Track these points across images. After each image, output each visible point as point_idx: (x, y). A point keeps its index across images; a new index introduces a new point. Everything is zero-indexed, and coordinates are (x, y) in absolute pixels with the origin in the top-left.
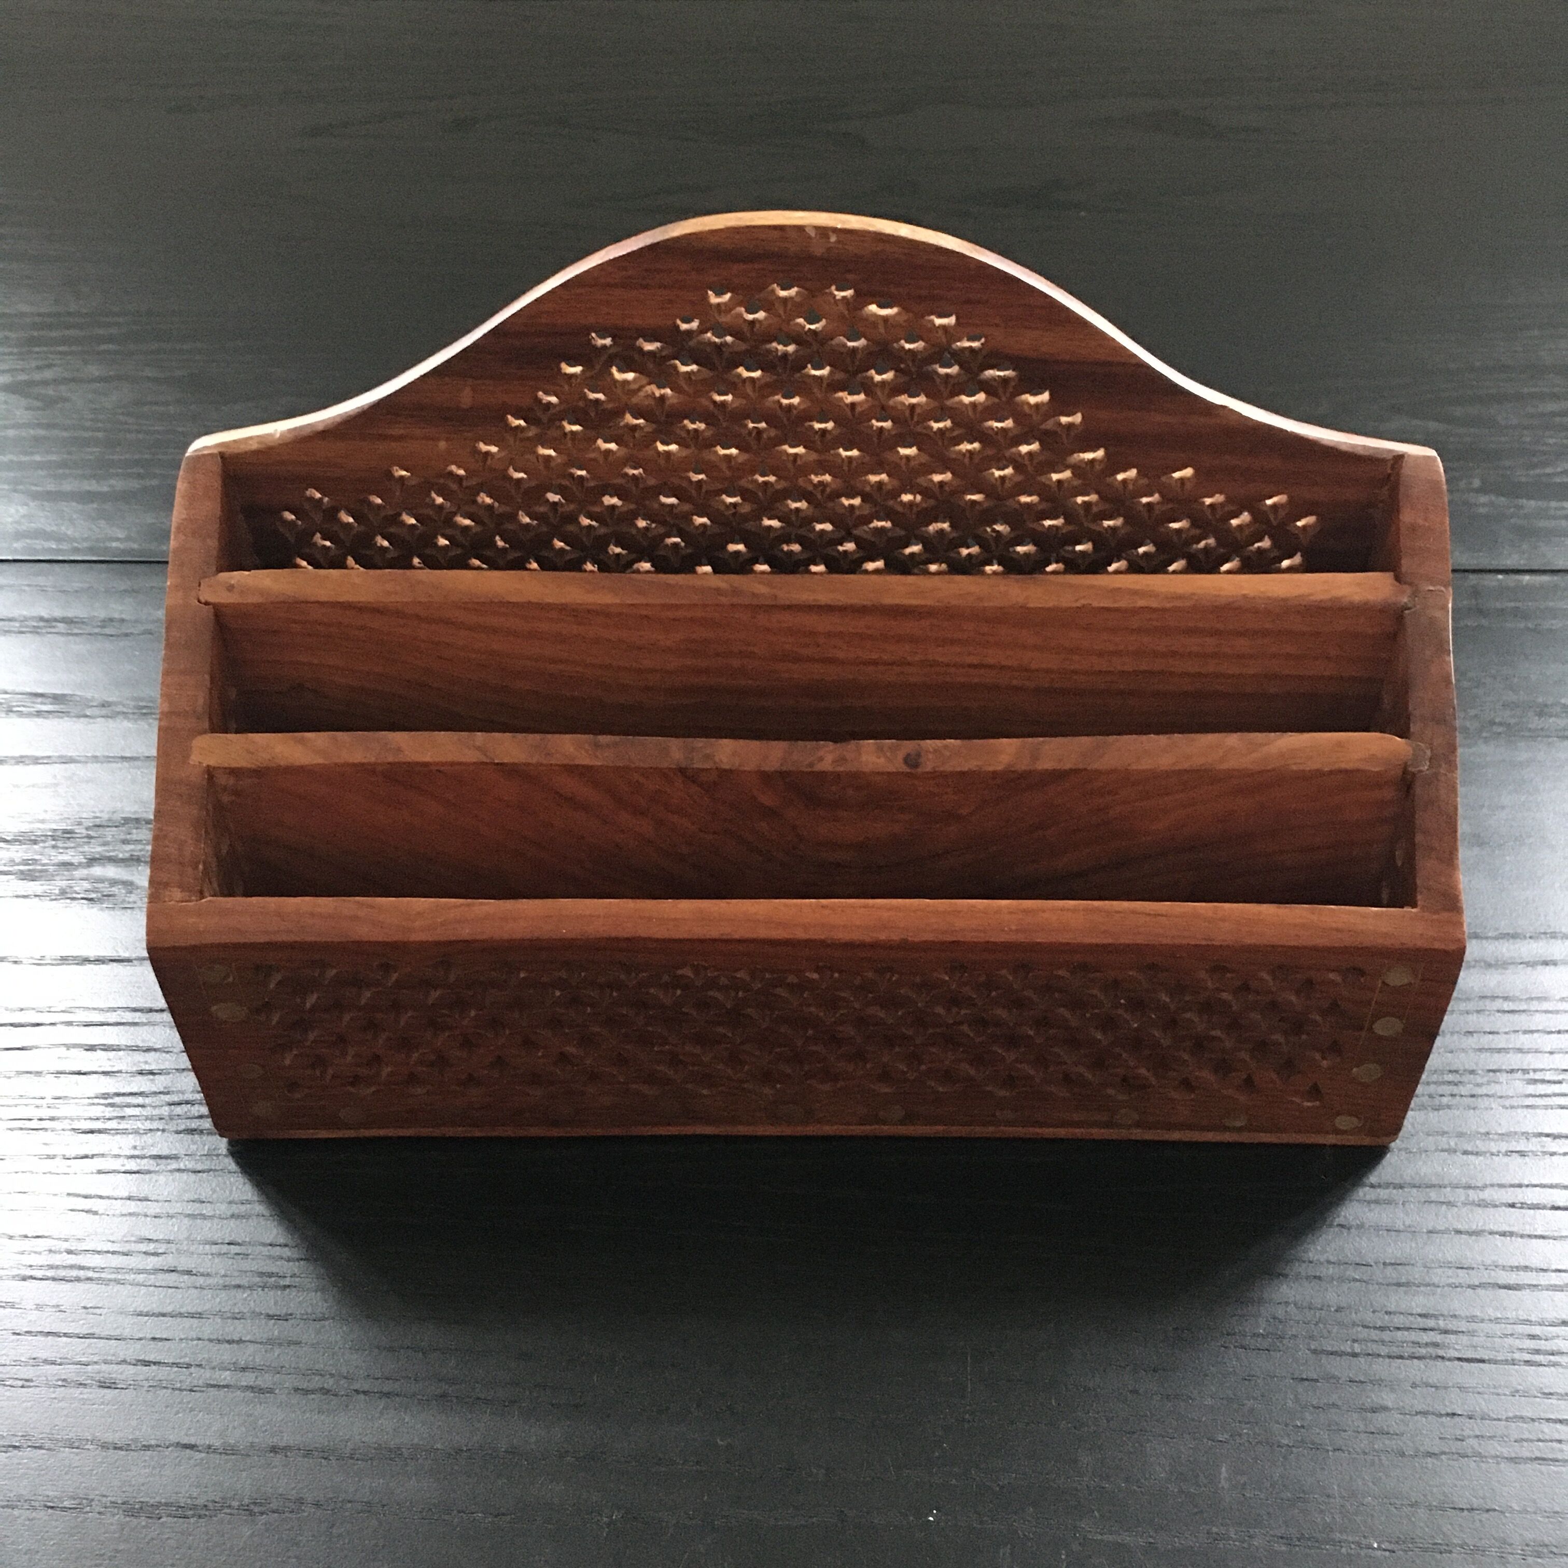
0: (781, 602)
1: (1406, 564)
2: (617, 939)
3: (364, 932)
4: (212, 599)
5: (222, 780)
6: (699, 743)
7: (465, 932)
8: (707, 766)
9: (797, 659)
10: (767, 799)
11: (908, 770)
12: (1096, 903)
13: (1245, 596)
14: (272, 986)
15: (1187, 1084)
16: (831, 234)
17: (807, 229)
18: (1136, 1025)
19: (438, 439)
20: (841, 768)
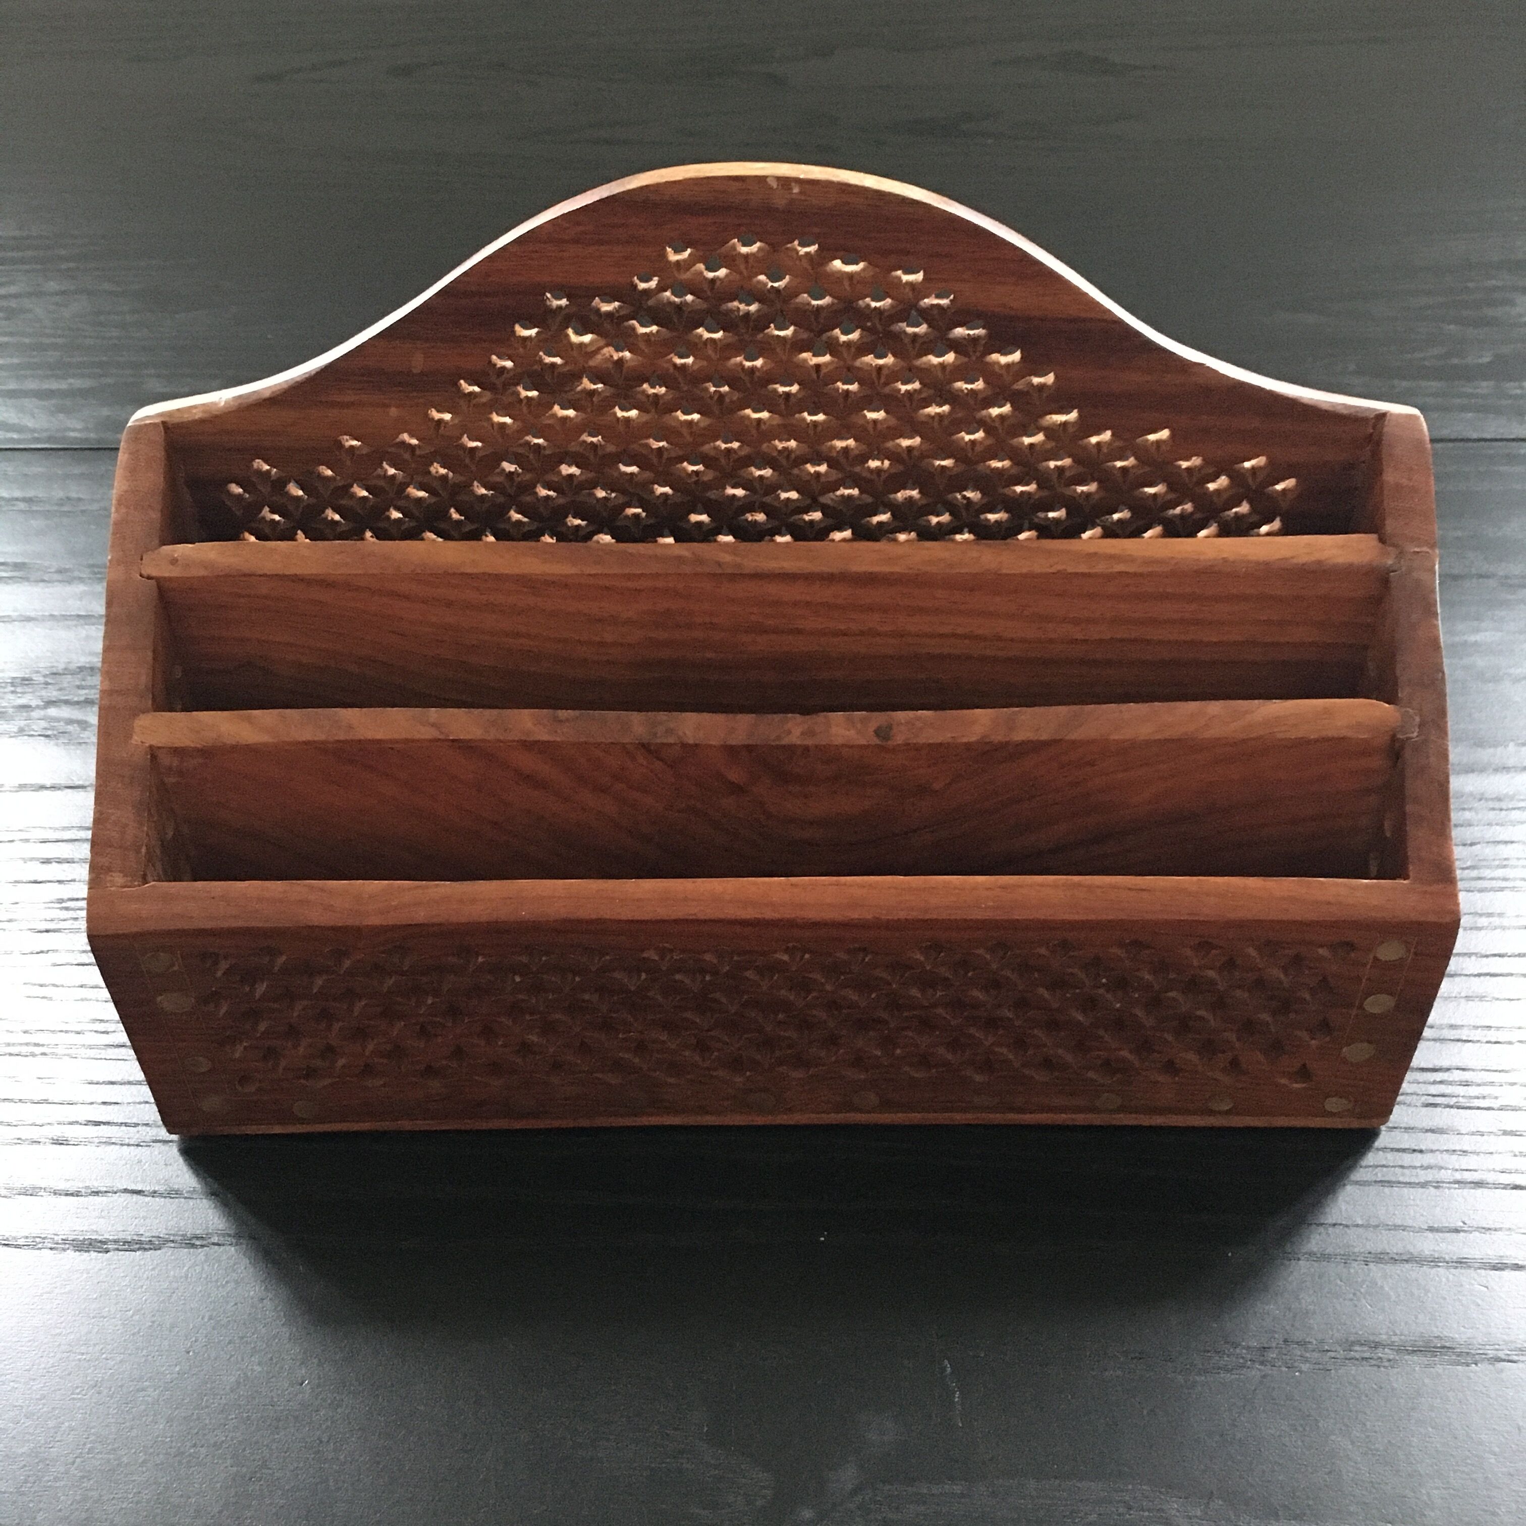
0: (746, 571)
1: (1391, 526)
2: (579, 921)
3: (316, 917)
4: (154, 573)
5: (166, 760)
6: (662, 716)
7: (421, 916)
8: (671, 740)
9: (765, 631)
10: (735, 775)
11: (878, 742)
12: (1076, 878)
13: (1225, 560)
14: (219, 974)
15: (1170, 1067)
16: (793, 184)
17: (768, 180)
18: (1118, 1005)
19: (389, 406)
20: (809, 742)
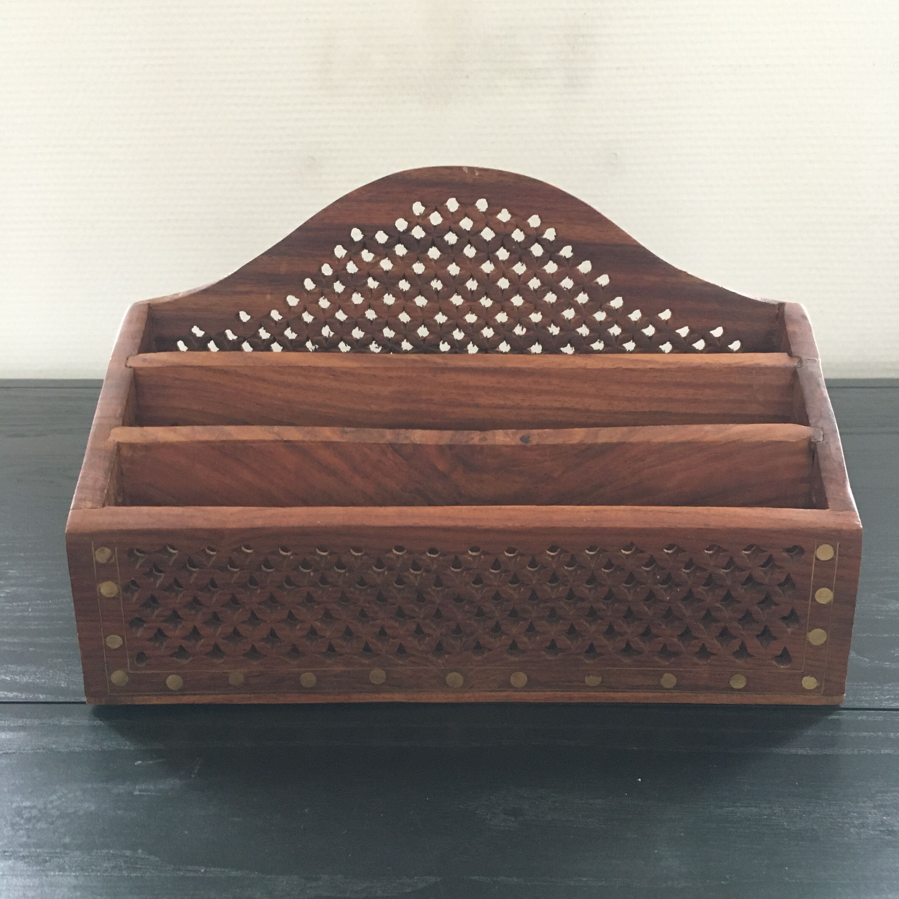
0: (449, 366)
1: (793, 349)
2: (350, 527)
4: (133, 365)
6: (402, 431)
7: (259, 523)
8: (406, 442)
10: (441, 466)
11: (523, 444)
12: (637, 507)
14: (137, 567)
15: (704, 651)
16: (476, 171)
17: (463, 169)
18: (668, 598)
19: (266, 294)
20: (484, 443)
